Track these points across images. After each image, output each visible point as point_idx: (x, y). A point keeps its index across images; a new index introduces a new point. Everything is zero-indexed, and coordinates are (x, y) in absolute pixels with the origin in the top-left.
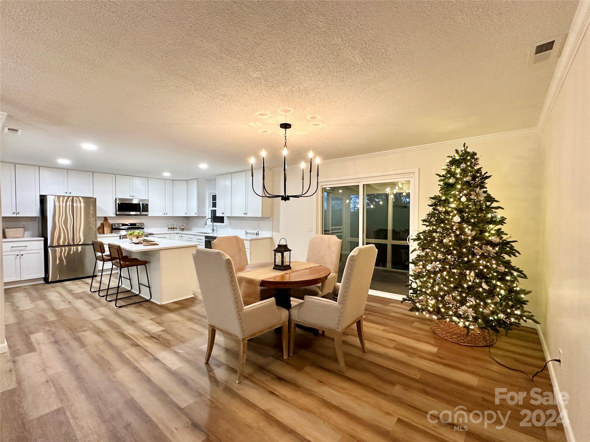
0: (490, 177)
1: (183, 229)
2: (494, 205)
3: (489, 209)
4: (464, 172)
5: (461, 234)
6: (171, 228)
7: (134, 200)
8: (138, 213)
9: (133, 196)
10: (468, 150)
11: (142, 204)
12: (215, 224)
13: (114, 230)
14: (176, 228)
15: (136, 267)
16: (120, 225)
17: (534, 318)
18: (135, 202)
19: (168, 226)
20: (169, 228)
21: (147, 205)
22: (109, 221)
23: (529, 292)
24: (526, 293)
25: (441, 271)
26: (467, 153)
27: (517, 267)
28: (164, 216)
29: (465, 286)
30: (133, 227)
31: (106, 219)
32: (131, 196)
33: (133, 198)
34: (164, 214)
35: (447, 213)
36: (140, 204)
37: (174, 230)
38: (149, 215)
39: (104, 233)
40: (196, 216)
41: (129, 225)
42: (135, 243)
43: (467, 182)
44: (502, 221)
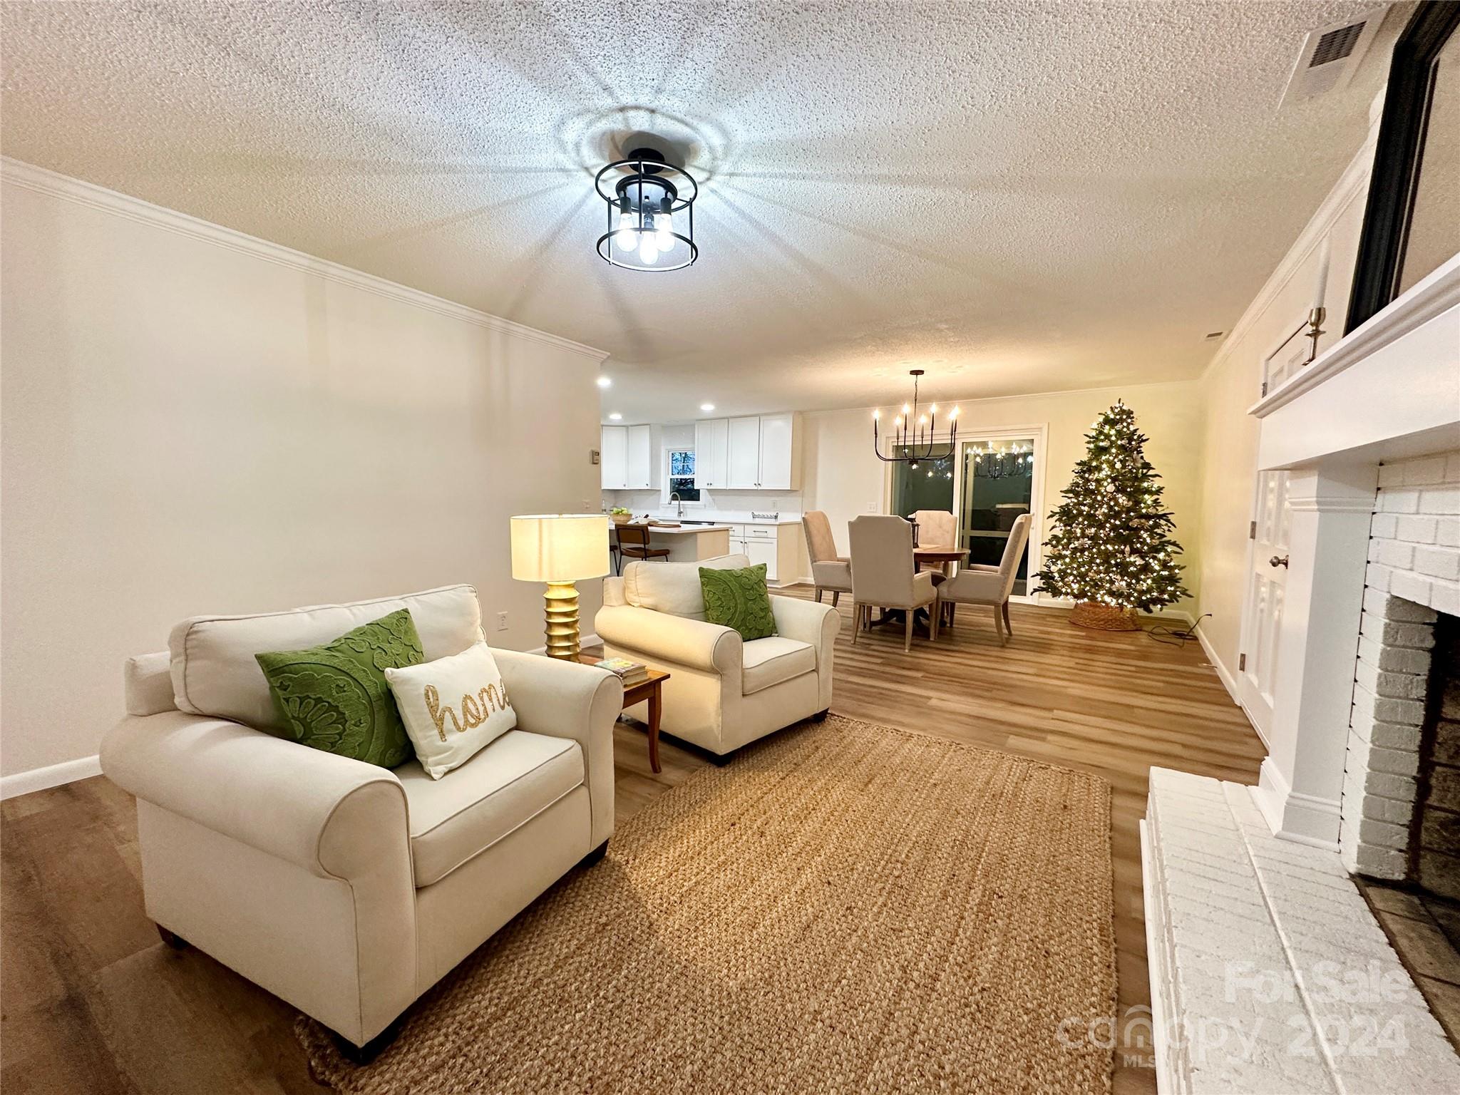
0: (1147, 440)
2: (1151, 472)
3: (1145, 477)
4: (1120, 434)
5: (1115, 505)
10: (1124, 408)
17: (1188, 592)
23: (1184, 567)
24: (1181, 568)
25: (1089, 549)
26: (1123, 411)
27: (1173, 541)
29: (1113, 562)
35: (1098, 481)
43: (1122, 446)
44: (1159, 491)
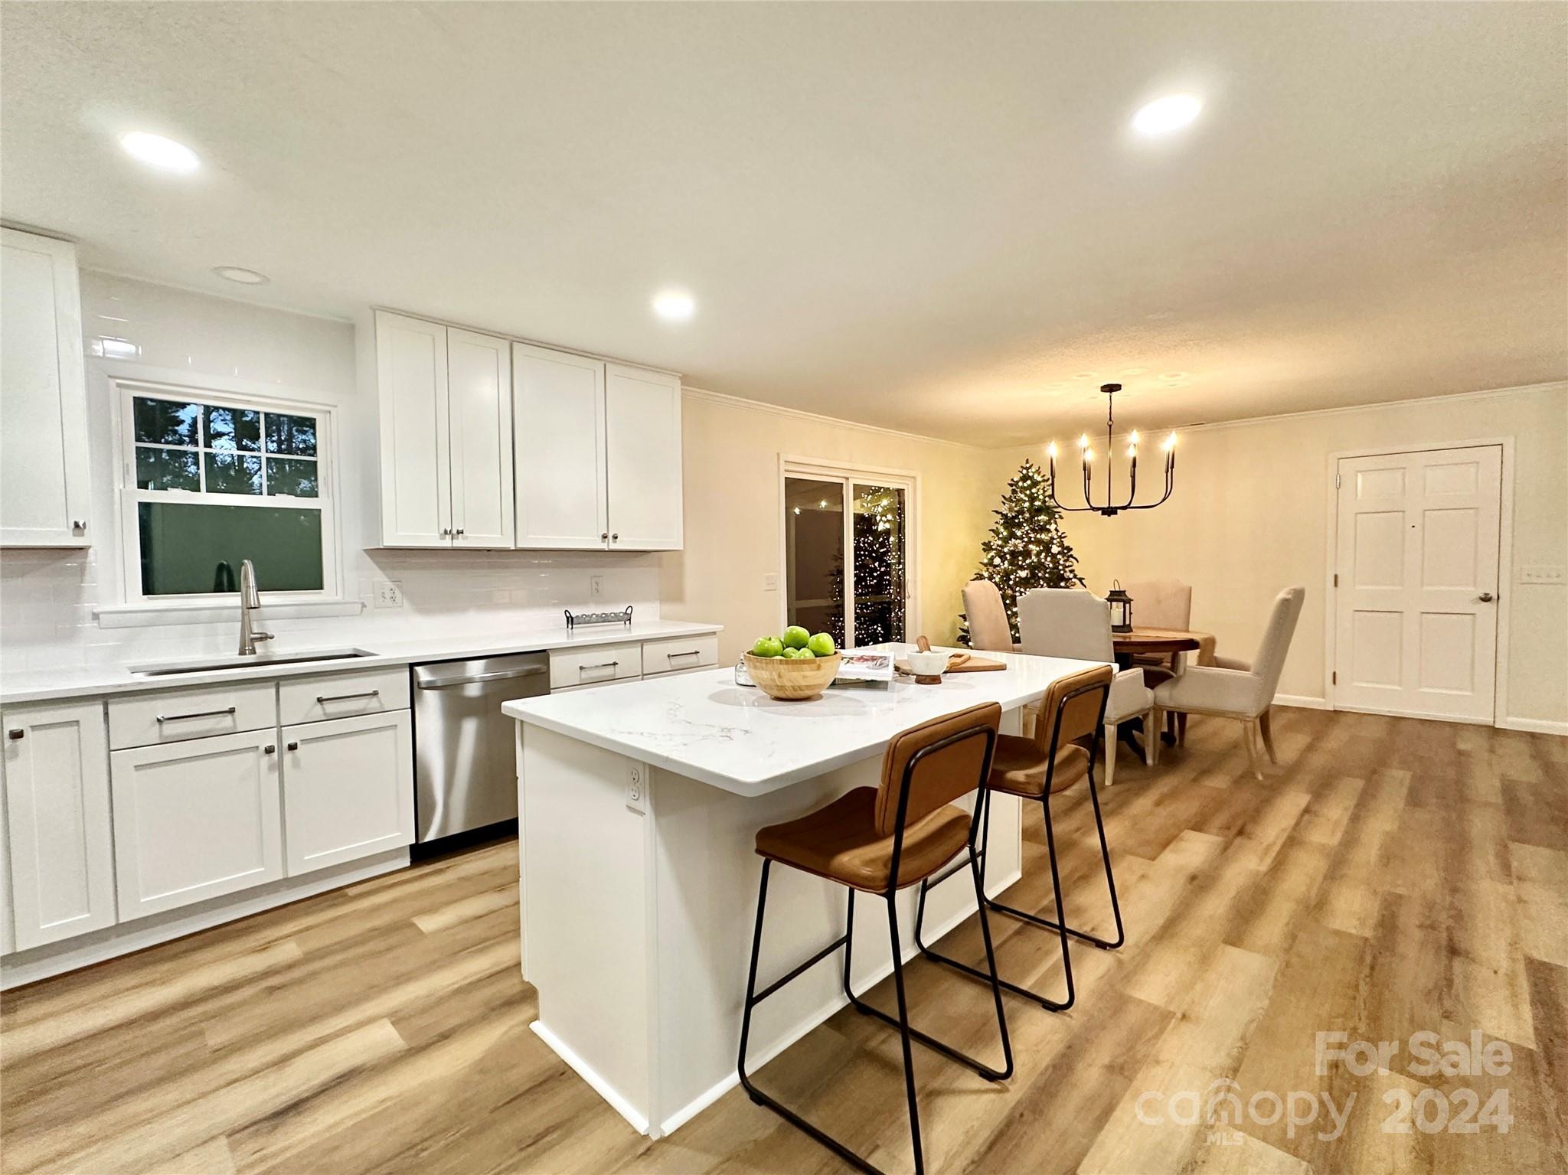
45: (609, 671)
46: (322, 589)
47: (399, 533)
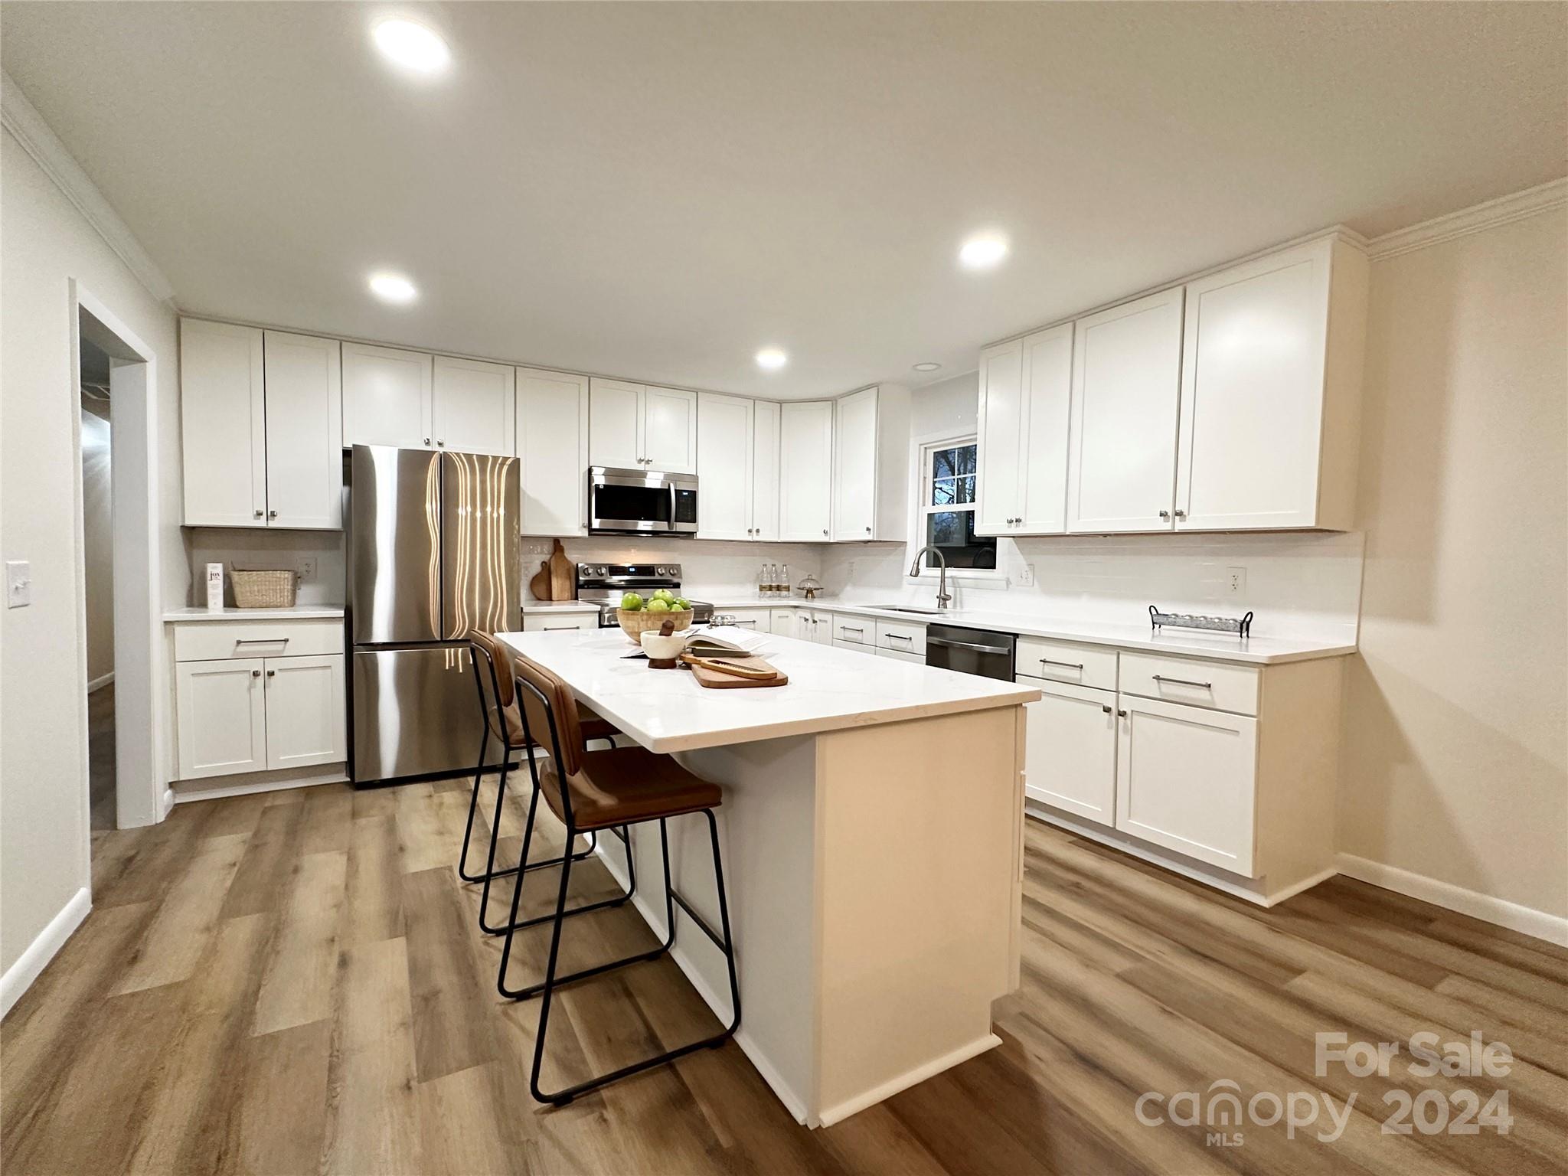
1: (810, 591)
6: (770, 588)
7: (650, 475)
8: (663, 526)
9: (648, 462)
11: (676, 491)
12: (950, 572)
13: (582, 587)
14: (788, 588)
15: (658, 821)
16: (604, 571)
18: (653, 482)
19: (759, 577)
20: (762, 588)
21: (693, 495)
22: (566, 555)
28: (750, 539)
30: (645, 578)
31: (557, 544)
32: (640, 461)
33: (648, 467)
34: (750, 531)
36: (669, 490)
37: (780, 596)
38: (699, 536)
39: (550, 599)
40: (870, 538)
41: (633, 570)
42: (656, 664)
45: (1074, 674)
46: (995, 568)
47: (984, 524)
